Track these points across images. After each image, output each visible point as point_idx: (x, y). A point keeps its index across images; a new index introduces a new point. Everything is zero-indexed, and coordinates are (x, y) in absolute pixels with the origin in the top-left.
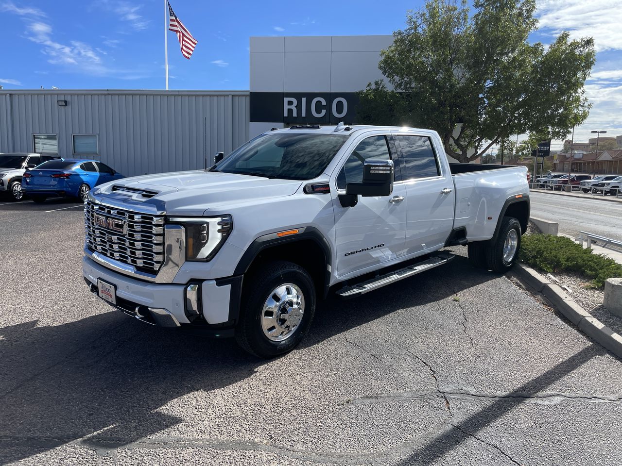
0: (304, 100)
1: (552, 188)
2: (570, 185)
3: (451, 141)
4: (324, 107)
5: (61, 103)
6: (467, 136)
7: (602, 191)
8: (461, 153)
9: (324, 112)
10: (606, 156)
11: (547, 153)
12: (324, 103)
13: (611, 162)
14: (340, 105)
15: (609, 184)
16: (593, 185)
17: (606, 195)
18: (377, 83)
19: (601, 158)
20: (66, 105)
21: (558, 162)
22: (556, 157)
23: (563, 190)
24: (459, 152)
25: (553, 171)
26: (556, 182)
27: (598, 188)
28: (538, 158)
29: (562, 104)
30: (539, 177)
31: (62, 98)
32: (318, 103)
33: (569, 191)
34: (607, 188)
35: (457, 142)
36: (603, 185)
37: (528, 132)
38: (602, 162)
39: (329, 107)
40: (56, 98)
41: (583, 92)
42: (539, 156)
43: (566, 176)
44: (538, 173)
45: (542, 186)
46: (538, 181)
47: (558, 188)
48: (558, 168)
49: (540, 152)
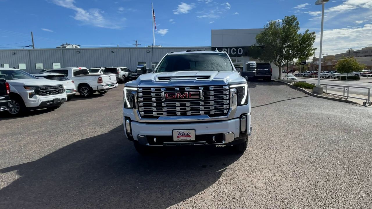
0: (229, 49)
1: (307, 77)
2: (314, 75)
3: (276, 61)
4: (235, 51)
5: (148, 52)
6: (280, 59)
7: (325, 77)
8: (279, 64)
9: (235, 53)
10: (329, 64)
11: (305, 63)
12: (235, 50)
13: (331, 66)
14: (240, 51)
15: (328, 74)
16: (322, 75)
17: (327, 78)
18: (254, 45)
19: (327, 65)
20: (149, 52)
21: (310, 66)
22: (309, 65)
23: (312, 77)
24: (278, 64)
25: (308, 71)
26: (309, 74)
27: (324, 76)
28: (302, 65)
29: (307, 50)
30: (302, 73)
31: (148, 50)
32: (234, 50)
33: (314, 78)
34: (327, 76)
35: (278, 61)
36: (326, 75)
37: (298, 58)
38: (328, 66)
39: (237, 51)
40: (145, 50)
41: (313, 47)
42: (302, 64)
43: (312, 72)
44: (302, 71)
45: (304, 76)
46: (302, 74)
47: (310, 77)
48: (310, 69)
49: (302, 63)
